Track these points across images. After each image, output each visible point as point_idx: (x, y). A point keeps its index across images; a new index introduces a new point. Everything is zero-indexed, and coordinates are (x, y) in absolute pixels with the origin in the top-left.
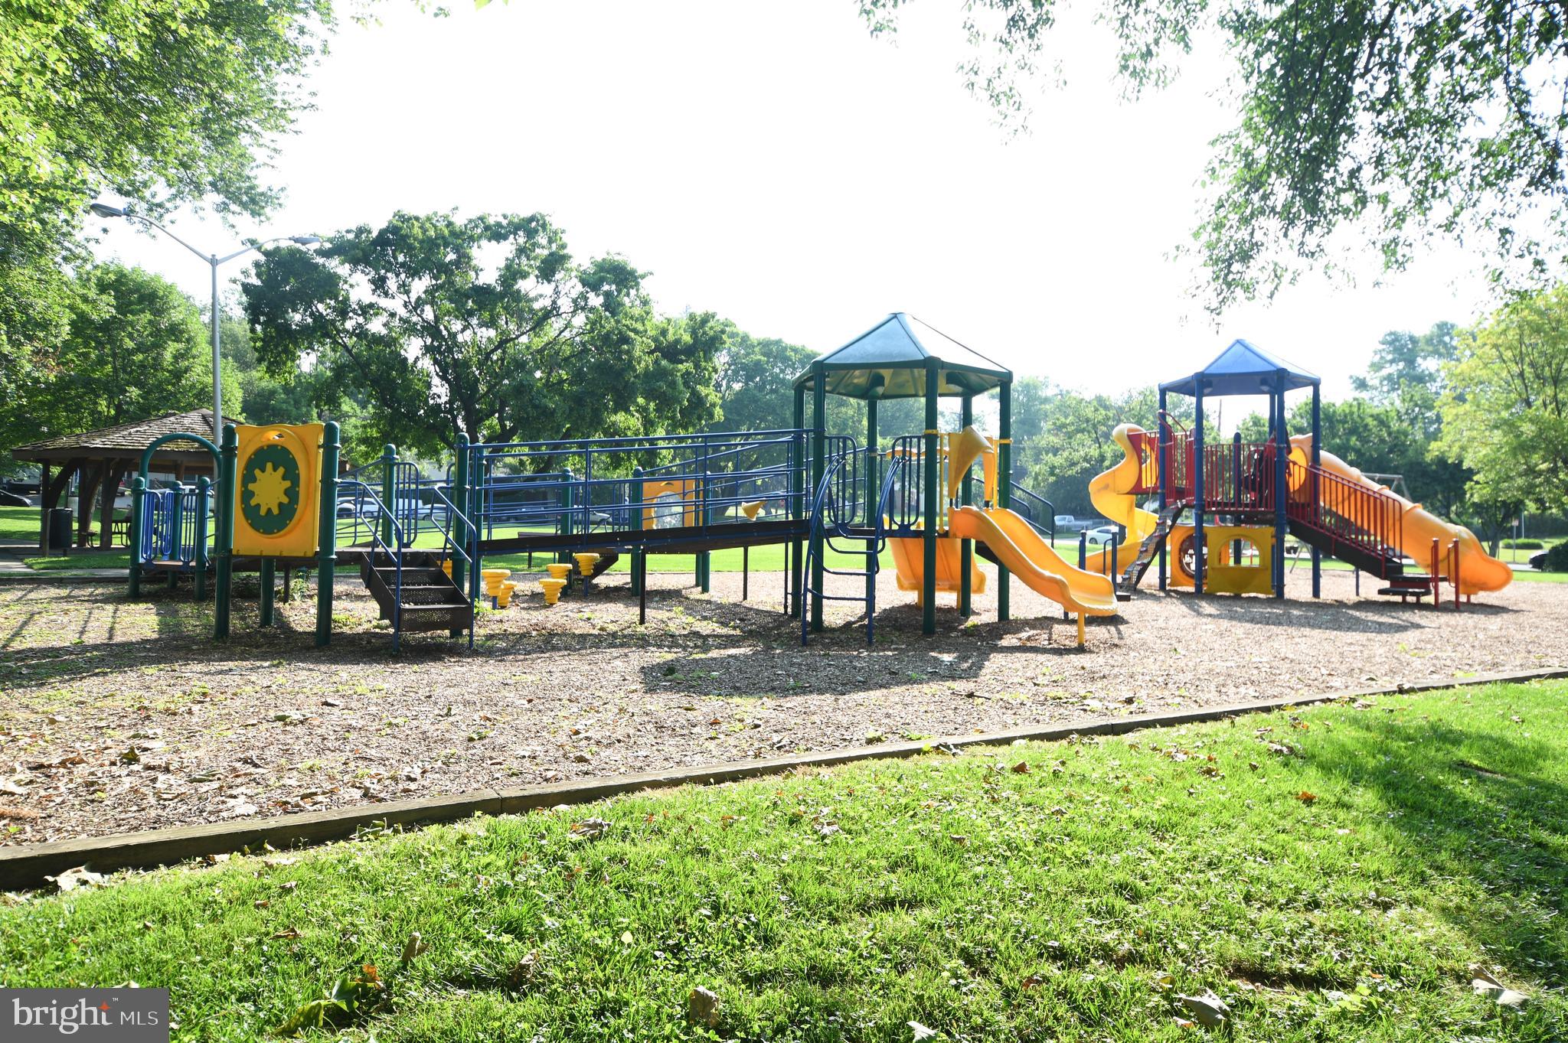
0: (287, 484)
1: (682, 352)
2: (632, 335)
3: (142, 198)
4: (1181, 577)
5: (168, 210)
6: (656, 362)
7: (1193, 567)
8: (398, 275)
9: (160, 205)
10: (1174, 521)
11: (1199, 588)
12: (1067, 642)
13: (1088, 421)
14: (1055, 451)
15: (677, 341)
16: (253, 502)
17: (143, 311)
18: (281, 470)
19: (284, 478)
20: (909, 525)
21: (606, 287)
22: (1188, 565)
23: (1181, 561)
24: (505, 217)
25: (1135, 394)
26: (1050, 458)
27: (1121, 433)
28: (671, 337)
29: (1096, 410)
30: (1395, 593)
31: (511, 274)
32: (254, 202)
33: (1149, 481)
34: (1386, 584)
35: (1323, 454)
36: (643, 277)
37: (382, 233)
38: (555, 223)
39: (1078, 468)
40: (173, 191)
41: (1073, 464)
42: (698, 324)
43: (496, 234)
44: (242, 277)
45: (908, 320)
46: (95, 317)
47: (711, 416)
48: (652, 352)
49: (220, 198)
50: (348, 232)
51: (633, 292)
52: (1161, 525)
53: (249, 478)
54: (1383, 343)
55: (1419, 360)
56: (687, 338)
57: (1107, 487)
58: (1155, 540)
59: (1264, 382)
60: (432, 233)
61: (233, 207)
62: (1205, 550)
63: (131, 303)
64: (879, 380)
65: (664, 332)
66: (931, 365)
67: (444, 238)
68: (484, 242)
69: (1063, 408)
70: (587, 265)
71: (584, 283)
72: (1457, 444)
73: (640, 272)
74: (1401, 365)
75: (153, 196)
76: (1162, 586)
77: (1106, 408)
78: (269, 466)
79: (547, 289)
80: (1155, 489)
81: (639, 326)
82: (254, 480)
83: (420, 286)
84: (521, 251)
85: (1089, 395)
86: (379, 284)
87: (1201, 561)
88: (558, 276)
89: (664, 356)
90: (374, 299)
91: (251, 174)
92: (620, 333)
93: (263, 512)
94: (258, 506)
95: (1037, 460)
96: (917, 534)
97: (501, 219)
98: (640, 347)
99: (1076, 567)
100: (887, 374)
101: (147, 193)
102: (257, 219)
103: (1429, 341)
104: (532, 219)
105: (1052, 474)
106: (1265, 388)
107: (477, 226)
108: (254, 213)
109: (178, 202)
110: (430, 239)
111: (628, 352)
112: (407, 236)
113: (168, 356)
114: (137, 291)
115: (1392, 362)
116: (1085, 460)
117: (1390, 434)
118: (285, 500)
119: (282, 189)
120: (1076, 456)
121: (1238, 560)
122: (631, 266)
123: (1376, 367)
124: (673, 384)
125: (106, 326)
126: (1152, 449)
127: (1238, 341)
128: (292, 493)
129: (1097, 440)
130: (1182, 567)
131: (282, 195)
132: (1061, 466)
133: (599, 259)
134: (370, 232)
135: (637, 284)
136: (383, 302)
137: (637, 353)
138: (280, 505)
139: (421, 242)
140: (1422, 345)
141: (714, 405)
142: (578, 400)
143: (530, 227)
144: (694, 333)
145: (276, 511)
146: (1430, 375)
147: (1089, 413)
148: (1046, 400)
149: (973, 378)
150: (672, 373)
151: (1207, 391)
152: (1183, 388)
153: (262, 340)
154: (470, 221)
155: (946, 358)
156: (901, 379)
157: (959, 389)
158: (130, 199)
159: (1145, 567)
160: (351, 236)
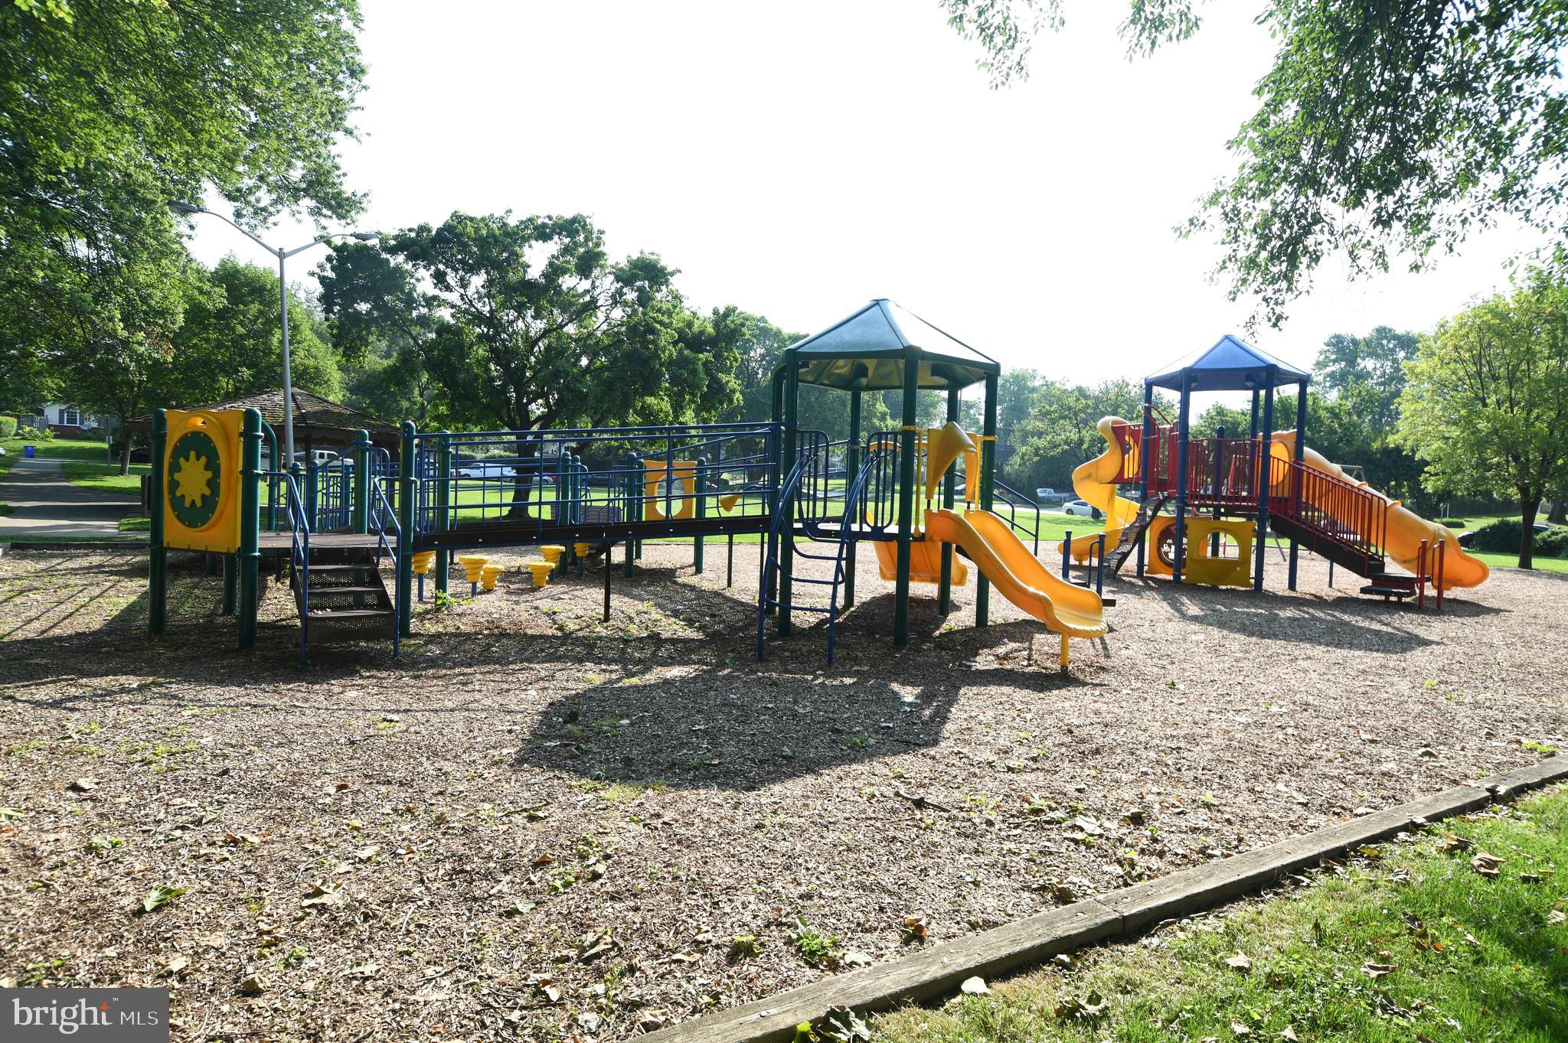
0: (209, 474)
1: (706, 343)
2: (658, 326)
3: (248, 203)
4: (1159, 565)
5: (271, 214)
6: (680, 352)
7: (1172, 556)
8: (456, 271)
9: (264, 209)
10: (1155, 512)
11: (1177, 578)
12: (1048, 664)
13: (1070, 408)
14: (1040, 435)
15: (702, 333)
16: (178, 493)
17: (252, 302)
18: (203, 459)
19: (206, 468)
20: (883, 528)
21: (639, 283)
22: (1167, 554)
23: (1159, 550)
24: (550, 218)
25: (1110, 386)
26: (1035, 440)
27: (1105, 424)
28: (696, 329)
29: (1078, 400)
30: (1378, 593)
31: (554, 271)
32: (340, 205)
33: (1131, 470)
34: (1368, 582)
35: (1306, 449)
36: (672, 274)
37: (440, 231)
38: (596, 224)
39: (1059, 450)
40: (274, 196)
41: (1056, 446)
42: (721, 318)
43: (543, 233)
44: (318, 271)
45: (891, 307)
46: (210, 307)
47: (731, 401)
48: (675, 343)
49: (313, 203)
50: (410, 230)
51: (664, 288)
52: (1141, 515)
53: (175, 468)
54: (1327, 345)
55: (1359, 360)
56: (710, 330)
57: (1089, 476)
58: (1136, 530)
59: (1249, 378)
60: (484, 232)
61: (325, 211)
62: (1185, 540)
63: (243, 295)
64: (862, 371)
65: (690, 325)
66: (911, 356)
67: (494, 236)
68: (533, 242)
69: (1049, 397)
70: (623, 263)
71: (618, 279)
72: (1412, 438)
73: (670, 269)
74: (1343, 364)
75: (258, 201)
76: (1140, 574)
77: (1086, 397)
78: (192, 454)
79: (585, 284)
80: (1137, 479)
81: (666, 319)
82: (179, 470)
83: (478, 281)
84: (566, 250)
85: (1070, 386)
86: (440, 278)
87: (1180, 551)
88: (596, 272)
89: (688, 346)
90: (437, 292)
91: (337, 181)
92: (647, 324)
93: (187, 504)
94: (183, 496)
95: (1024, 442)
96: (891, 537)
97: (547, 221)
98: (666, 337)
99: (1061, 578)
100: (871, 364)
101: (252, 199)
102: (343, 222)
103: (1368, 343)
104: (574, 220)
105: (1036, 454)
106: (1250, 384)
107: (526, 227)
108: (340, 217)
109: (280, 207)
110: (481, 236)
111: (653, 342)
112: (461, 235)
113: (275, 341)
114: (248, 284)
115: (1335, 361)
116: (1066, 442)
117: (1341, 425)
118: (208, 492)
119: (365, 195)
120: (1058, 439)
121: (1215, 552)
122: (663, 263)
123: (1321, 365)
124: (694, 372)
125: (221, 314)
126: (1136, 442)
127: (1227, 337)
128: (213, 484)
129: (1077, 426)
130: (1161, 556)
131: (365, 200)
132: (1045, 448)
133: (635, 257)
134: (429, 230)
135: (667, 280)
136: (445, 295)
137: (663, 343)
138: (203, 496)
139: (474, 240)
140: (1362, 346)
141: (733, 391)
142: (609, 385)
143: (571, 227)
144: (716, 325)
145: (199, 504)
146: (1369, 373)
147: (1071, 402)
148: (1034, 390)
149: (959, 370)
150: (694, 362)
151: (1193, 385)
152: (1168, 382)
153: (338, 327)
154: (522, 222)
155: (927, 347)
156: (885, 370)
157: (943, 381)
158: (237, 204)
159: (1125, 556)
160: (413, 235)
